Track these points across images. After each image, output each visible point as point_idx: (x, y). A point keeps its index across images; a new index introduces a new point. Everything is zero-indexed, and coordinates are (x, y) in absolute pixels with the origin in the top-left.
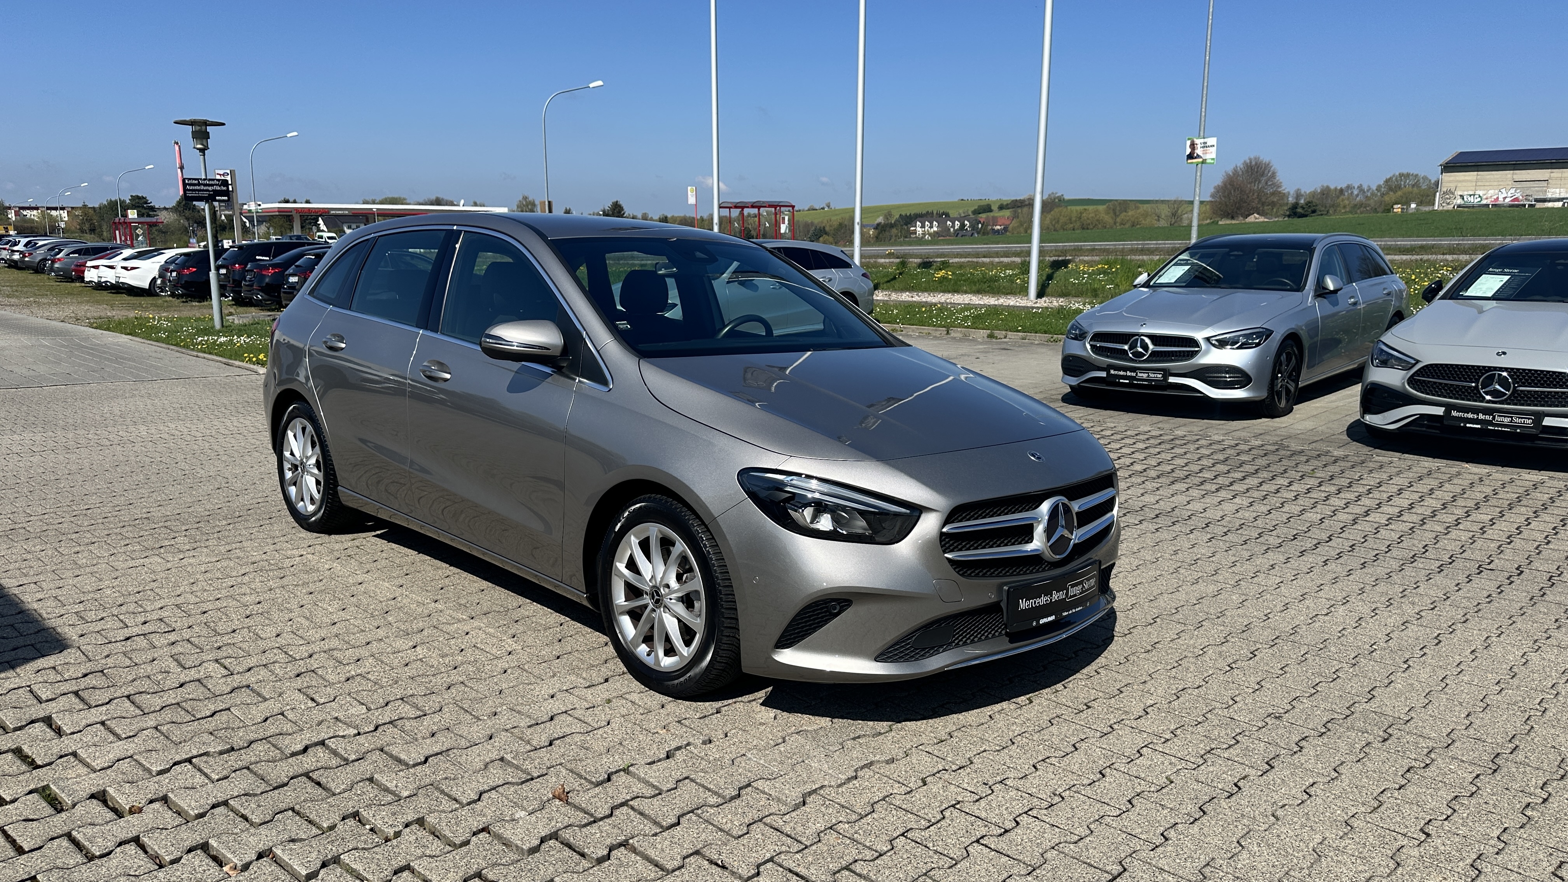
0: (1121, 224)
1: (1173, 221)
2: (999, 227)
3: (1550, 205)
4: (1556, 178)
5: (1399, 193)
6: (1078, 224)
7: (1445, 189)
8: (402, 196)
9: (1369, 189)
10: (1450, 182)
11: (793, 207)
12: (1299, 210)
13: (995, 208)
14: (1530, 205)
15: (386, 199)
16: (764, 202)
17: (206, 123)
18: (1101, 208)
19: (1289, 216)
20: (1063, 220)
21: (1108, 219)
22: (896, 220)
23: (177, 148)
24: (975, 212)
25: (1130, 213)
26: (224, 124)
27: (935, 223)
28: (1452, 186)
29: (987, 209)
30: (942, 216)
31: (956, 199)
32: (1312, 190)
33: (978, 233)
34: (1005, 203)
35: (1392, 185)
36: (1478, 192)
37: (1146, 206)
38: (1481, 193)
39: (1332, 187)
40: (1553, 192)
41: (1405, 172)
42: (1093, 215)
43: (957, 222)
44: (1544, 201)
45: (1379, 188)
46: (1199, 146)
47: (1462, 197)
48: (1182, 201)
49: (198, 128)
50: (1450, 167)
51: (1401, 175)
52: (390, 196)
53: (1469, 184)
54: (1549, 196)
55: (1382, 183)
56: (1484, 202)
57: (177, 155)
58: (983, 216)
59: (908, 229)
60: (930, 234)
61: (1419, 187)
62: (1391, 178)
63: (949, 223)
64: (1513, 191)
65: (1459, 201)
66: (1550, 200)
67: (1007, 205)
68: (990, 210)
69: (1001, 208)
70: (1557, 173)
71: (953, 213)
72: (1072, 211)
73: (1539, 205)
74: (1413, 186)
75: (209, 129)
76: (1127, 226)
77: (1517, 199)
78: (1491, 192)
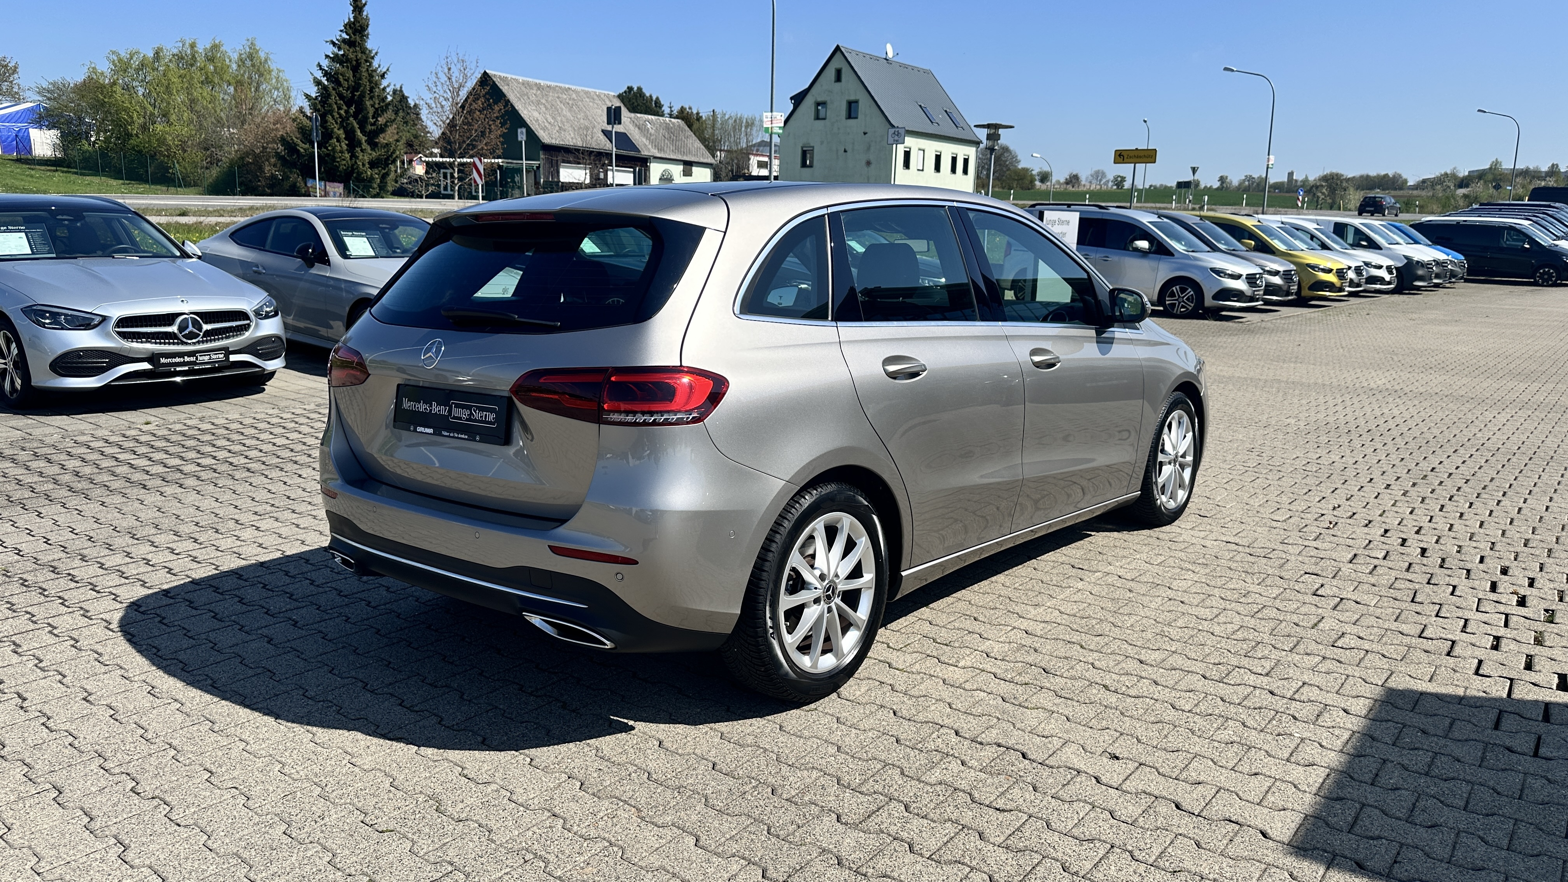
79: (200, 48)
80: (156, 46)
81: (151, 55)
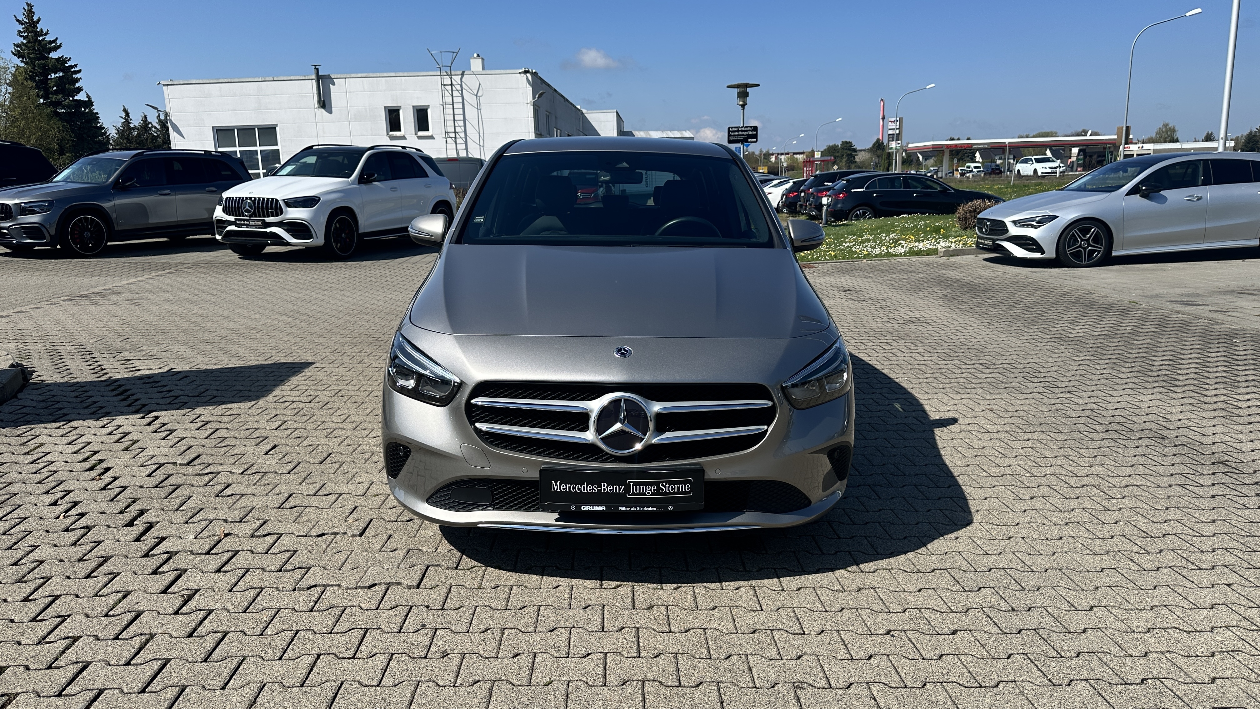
8: (1054, 131)
15: (1039, 133)
17: (747, 86)
23: (882, 103)
26: (758, 85)
49: (742, 90)
52: (1043, 131)
57: (882, 109)
75: (748, 90)
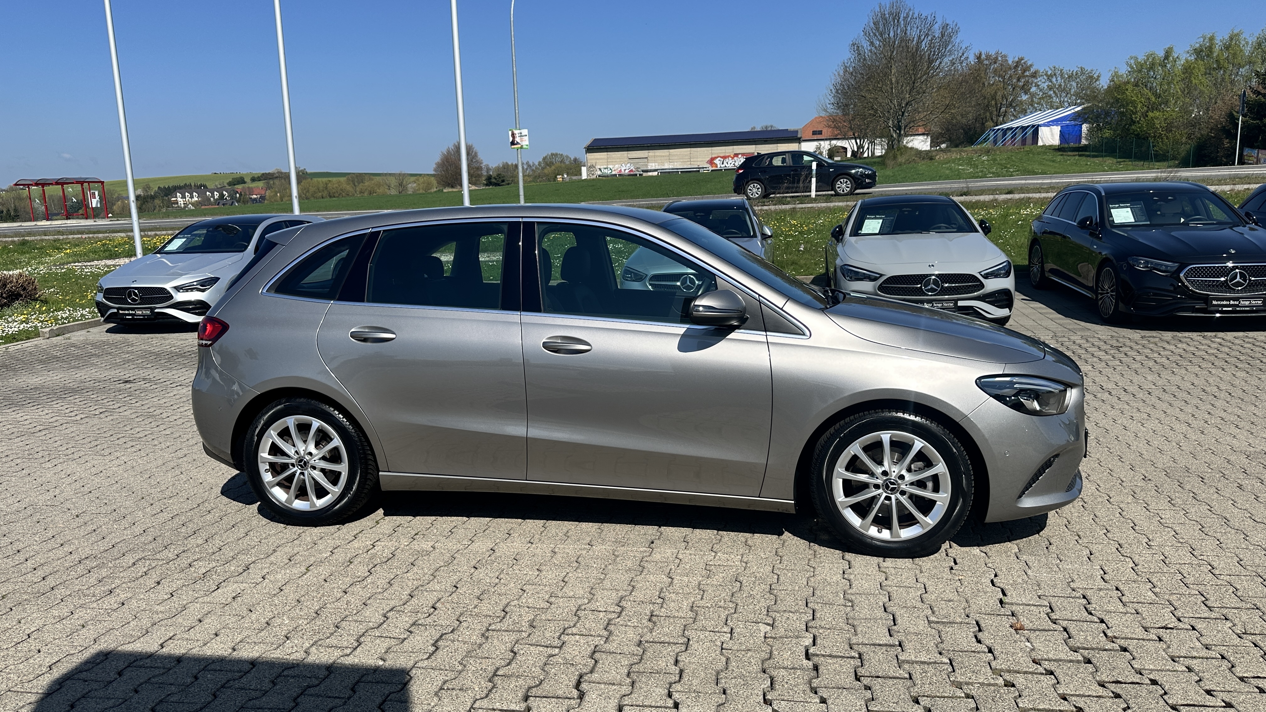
0: (361, 192)
1: (401, 190)
2: (255, 196)
3: (650, 174)
4: (652, 156)
5: (553, 167)
6: (326, 192)
7: (589, 165)
9: (534, 164)
10: (591, 159)
11: (102, 183)
12: (493, 180)
13: (247, 180)
14: (640, 175)
16: (67, 179)
18: (342, 179)
19: (487, 185)
20: (312, 189)
21: (349, 188)
22: (155, 192)
24: (230, 184)
25: (366, 184)
27: (194, 194)
28: (593, 162)
29: (241, 181)
30: (200, 188)
31: (209, 173)
32: (497, 165)
33: (238, 201)
34: (256, 176)
35: (548, 162)
36: (609, 166)
37: (378, 178)
38: (611, 167)
39: (510, 163)
40: (652, 166)
41: (554, 152)
42: (337, 185)
43: (216, 193)
44: (647, 171)
45: (540, 163)
46: (517, 135)
47: (600, 169)
48: (404, 174)
50: (591, 149)
51: (552, 154)
53: (604, 161)
54: (649, 168)
55: (541, 160)
56: (614, 173)
58: (239, 187)
59: (169, 201)
60: (193, 204)
61: (564, 163)
62: (546, 157)
63: (208, 193)
64: (629, 165)
65: (599, 173)
66: (651, 171)
67: (259, 177)
68: (244, 182)
69: (253, 180)
70: (651, 153)
71: (210, 185)
72: (318, 182)
73: (645, 174)
74: (561, 162)
76: (366, 194)
77: (631, 171)
78: (617, 166)
79: (1218, 41)
80: (1167, 47)
81: (1161, 54)
